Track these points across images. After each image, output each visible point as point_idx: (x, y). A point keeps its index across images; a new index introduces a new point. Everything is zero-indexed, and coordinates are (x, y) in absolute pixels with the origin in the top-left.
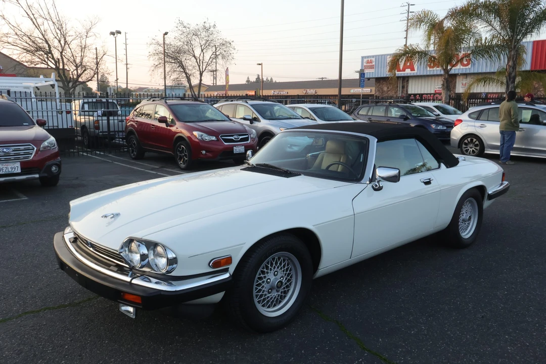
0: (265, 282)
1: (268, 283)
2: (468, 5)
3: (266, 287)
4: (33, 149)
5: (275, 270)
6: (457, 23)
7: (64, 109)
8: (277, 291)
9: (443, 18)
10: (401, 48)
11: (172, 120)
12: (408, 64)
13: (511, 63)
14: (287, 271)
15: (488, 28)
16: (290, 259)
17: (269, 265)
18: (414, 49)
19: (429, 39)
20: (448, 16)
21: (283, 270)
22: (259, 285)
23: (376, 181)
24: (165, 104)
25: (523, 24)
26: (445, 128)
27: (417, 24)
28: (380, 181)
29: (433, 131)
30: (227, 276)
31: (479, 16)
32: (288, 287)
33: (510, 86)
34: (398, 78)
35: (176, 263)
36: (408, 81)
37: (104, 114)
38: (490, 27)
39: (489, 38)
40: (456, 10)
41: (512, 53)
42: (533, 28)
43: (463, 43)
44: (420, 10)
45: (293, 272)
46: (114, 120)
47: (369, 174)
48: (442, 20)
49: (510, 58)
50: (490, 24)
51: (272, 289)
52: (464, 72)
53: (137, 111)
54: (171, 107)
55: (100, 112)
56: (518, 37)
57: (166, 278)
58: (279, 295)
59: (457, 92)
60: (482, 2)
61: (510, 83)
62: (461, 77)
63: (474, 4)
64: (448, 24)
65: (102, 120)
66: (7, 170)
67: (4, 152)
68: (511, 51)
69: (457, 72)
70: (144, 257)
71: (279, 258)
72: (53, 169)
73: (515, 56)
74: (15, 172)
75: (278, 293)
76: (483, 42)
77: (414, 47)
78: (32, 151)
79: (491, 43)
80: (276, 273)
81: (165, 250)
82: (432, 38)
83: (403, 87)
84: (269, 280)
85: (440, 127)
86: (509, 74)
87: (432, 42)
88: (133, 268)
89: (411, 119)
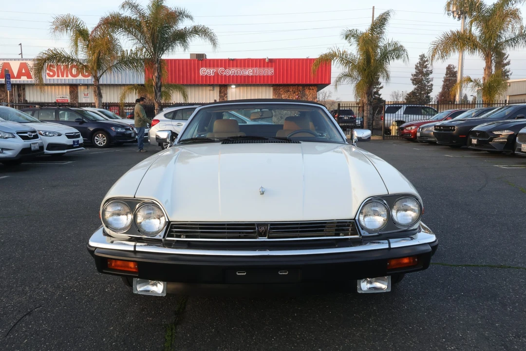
10: (44, 52)
12: (24, 71)
15: (134, 41)
20: (100, 25)
26: (124, 130)
27: (63, 28)
29: (113, 134)
33: (158, 94)
34: (13, 85)
36: (24, 89)
38: (137, 41)
39: (134, 50)
41: (157, 65)
44: (66, 14)
49: (155, 70)
50: (136, 38)
52: (86, 83)
56: (159, 52)
59: (79, 102)
61: (157, 91)
62: (83, 88)
69: (78, 82)
73: (159, 68)
76: (128, 53)
77: (59, 52)
79: (136, 55)
82: (80, 44)
83: (19, 96)
85: (119, 130)
86: (157, 84)
87: (80, 49)
88: (363, 237)
89: (88, 123)
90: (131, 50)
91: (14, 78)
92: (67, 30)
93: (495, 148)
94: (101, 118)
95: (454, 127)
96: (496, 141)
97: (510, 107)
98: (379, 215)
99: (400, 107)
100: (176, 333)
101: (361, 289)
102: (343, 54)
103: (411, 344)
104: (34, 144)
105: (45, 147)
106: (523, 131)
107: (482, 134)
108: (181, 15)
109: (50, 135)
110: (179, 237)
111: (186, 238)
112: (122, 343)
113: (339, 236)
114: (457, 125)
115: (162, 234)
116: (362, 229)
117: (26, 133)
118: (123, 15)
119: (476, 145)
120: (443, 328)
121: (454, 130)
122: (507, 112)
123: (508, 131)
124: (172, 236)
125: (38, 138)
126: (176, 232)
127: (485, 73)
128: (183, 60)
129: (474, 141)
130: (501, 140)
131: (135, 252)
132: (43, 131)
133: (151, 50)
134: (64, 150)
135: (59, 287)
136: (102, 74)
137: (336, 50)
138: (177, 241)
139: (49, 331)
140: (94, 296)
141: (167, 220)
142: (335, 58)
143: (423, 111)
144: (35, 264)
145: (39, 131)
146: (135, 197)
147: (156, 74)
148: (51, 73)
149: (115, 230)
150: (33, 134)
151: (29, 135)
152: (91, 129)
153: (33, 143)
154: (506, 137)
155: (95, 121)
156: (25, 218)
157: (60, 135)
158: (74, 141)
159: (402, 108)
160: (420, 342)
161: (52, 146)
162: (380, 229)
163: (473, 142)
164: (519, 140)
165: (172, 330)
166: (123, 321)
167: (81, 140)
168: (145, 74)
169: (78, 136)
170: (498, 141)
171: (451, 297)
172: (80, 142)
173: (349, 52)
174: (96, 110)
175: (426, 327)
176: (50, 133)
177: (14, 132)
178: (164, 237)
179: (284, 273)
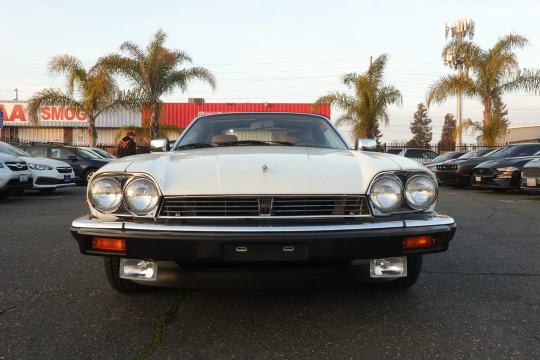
12: (18, 113)
18: (56, 94)
19: (72, 85)
20: (98, 64)
27: (60, 68)
33: (155, 135)
34: (6, 128)
36: (17, 132)
38: (135, 81)
39: (132, 91)
41: (154, 106)
49: (152, 110)
50: (135, 78)
52: (81, 125)
56: (157, 94)
61: (154, 131)
62: (78, 130)
69: (73, 125)
73: (156, 109)
76: (126, 94)
77: (55, 92)
79: (134, 95)
82: (76, 84)
86: (153, 124)
87: (76, 88)
88: (375, 216)
89: (81, 160)
90: (129, 91)
91: (7, 120)
92: (64, 69)
93: (500, 185)
94: (95, 157)
95: (457, 165)
96: (500, 178)
97: (512, 146)
98: (392, 192)
99: (401, 150)
100: (167, 330)
101: (375, 274)
102: (342, 97)
103: (432, 337)
104: (23, 175)
105: (35, 180)
106: (526, 166)
107: (486, 171)
108: (181, 57)
109: (41, 168)
110: (174, 214)
111: (181, 216)
112: (105, 338)
113: (349, 214)
114: (460, 164)
115: (154, 211)
116: (374, 208)
117: (15, 163)
118: (122, 57)
119: (480, 183)
120: (465, 324)
121: (457, 169)
122: (509, 151)
123: (511, 167)
124: (166, 214)
125: (27, 169)
126: (170, 209)
127: (485, 116)
128: (181, 104)
129: (478, 179)
130: (506, 177)
131: (123, 229)
132: (33, 164)
133: (148, 91)
134: (54, 184)
135: (37, 292)
136: (98, 114)
137: (335, 93)
138: (171, 219)
139: (22, 328)
140: (76, 300)
141: (160, 195)
142: (334, 101)
143: (424, 154)
144: (13, 273)
145: (29, 164)
146: (125, 172)
147: (153, 115)
148: (46, 116)
149: (102, 210)
150: (22, 165)
151: (19, 166)
152: (84, 167)
153: (21, 175)
154: (511, 174)
155: (88, 159)
156: (7, 238)
157: (50, 169)
158: (65, 176)
159: (403, 151)
160: (441, 336)
161: (41, 180)
162: (393, 208)
163: (476, 180)
164: (524, 175)
165: (162, 327)
166: (107, 320)
167: (72, 175)
168: (142, 114)
169: (70, 171)
170: (502, 177)
171: (470, 298)
172: (72, 177)
173: (348, 95)
174: (90, 149)
175: (446, 323)
176: (40, 166)
177: (3, 162)
178: (156, 216)
179: (289, 250)
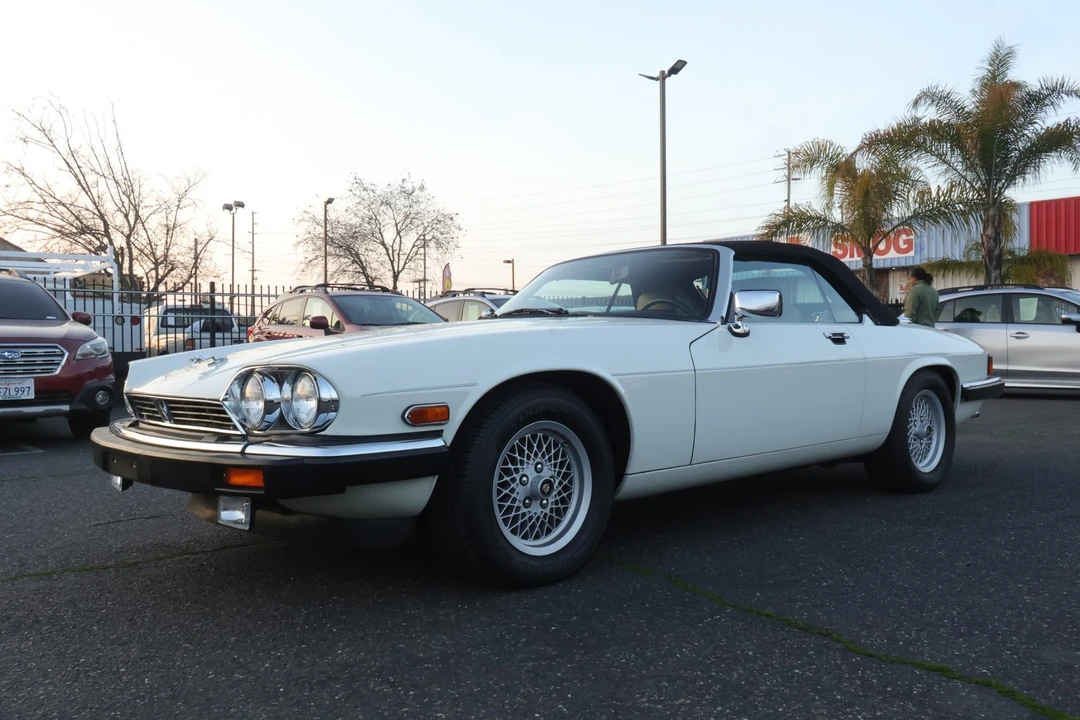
0: (518, 481)
1: (523, 484)
2: (899, 128)
3: (520, 492)
4: (62, 355)
5: (538, 460)
6: (881, 162)
7: (127, 312)
8: (544, 506)
9: (853, 150)
10: (778, 212)
11: (338, 323)
13: (990, 232)
14: (561, 467)
15: (939, 168)
16: (567, 441)
17: (525, 448)
18: (803, 213)
19: (831, 194)
21: (553, 462)
22: (505, 485)
23: (736, 317)
24: (324, 295)
25: (1005, 161)
27: (805, 167)
28: (744, 316)
30: (437, 443)
31: (920, 147)
32: (564, 501)
35: (336, 410)
37: (203, 329)
38: (945, 166)
39: (944, 187)
40: (876, 136)
41: (991, 212)
42: (1026, 165)
43: (895, 199)
44: (810, 140)
45: (575, 472)
46: (224, 339)
47: (720, 309)
48: (852, 155)
49: (988, 222)
50: (944, 161)
51: (531, 497)
52: (903, 264)
53: (269, 316)
54: (336, 299)
55: (196, 325)
56: (999, 185)
57: (315, 438)
58: (546, 514)
60: (926, 124)
61: (991, 268)
62: (898, 275)
63: (910, 126)
64: (863, 163)
65: (201, 339)
66: (7, 393)
67: (4, 357)
68: (988, 209)
69: (888, 265)
70: (270, 406)
71: (546, 438)
72: (98, 399)
73: (997, 217)
74: (23, 398)
75: (545, 511)
76: (934, 195)
77: (802, 209)
78: (60, 358)
79: (950, 196)
80: (539, 466)
81: (316, 379)
82: (837, 190)
84: (525, 479)
86: (989, 252)
87: (837, 199)
90: (939, 187)
92: (812, 166)
118: (926, 120)
